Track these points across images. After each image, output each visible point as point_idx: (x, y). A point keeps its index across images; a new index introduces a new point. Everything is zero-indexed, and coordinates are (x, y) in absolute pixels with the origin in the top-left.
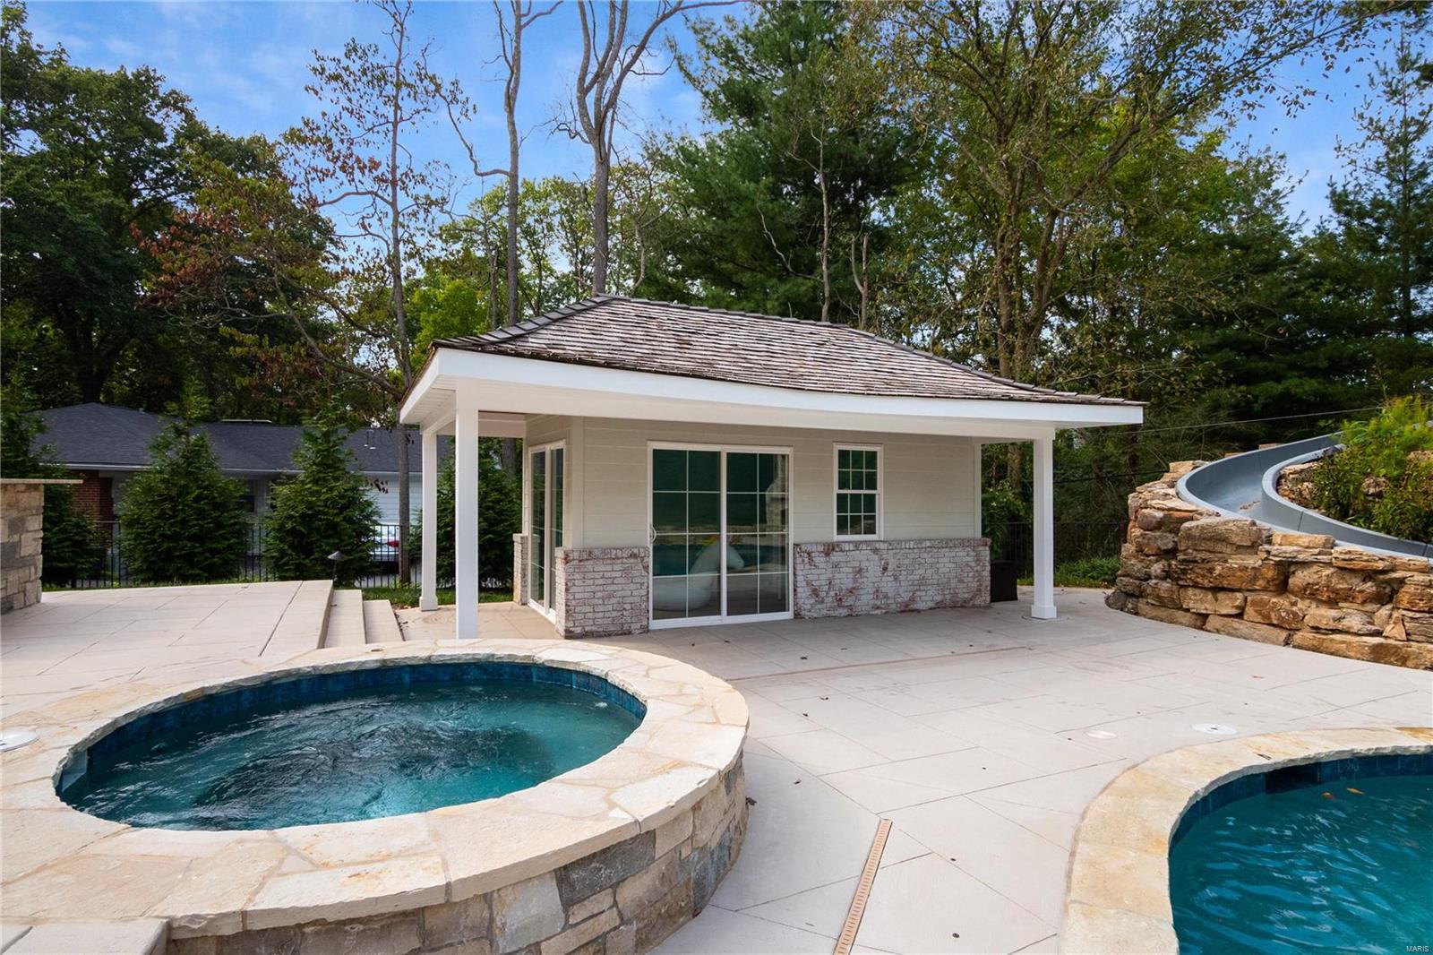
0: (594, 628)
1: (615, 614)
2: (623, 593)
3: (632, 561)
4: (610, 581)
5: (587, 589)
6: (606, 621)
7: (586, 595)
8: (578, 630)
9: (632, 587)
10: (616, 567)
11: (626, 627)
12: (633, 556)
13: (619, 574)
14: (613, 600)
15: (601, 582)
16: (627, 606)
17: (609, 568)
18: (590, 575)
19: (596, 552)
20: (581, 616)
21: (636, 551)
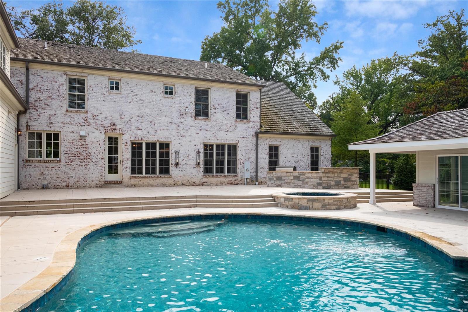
0: (419, 204)
1: (425, 201)
2: (427, 196)
3: (429, 188)
4: (423, 192)
5: (418, 194)
6: (422, 203)
7: (418, 195)
8: (416, 204)
9: (429, 195)
10: (425, 189)
11: (427, 205)
12: (428, 186)
13: (425, 191)
14: (424, 198)
15: (421, 192)
16: (428, 200)
17: (423, 189)
18: (418, 190)
19: (419, 185)
20: (416, 200)
21: (429, 185)
